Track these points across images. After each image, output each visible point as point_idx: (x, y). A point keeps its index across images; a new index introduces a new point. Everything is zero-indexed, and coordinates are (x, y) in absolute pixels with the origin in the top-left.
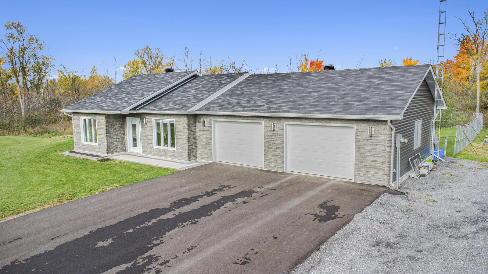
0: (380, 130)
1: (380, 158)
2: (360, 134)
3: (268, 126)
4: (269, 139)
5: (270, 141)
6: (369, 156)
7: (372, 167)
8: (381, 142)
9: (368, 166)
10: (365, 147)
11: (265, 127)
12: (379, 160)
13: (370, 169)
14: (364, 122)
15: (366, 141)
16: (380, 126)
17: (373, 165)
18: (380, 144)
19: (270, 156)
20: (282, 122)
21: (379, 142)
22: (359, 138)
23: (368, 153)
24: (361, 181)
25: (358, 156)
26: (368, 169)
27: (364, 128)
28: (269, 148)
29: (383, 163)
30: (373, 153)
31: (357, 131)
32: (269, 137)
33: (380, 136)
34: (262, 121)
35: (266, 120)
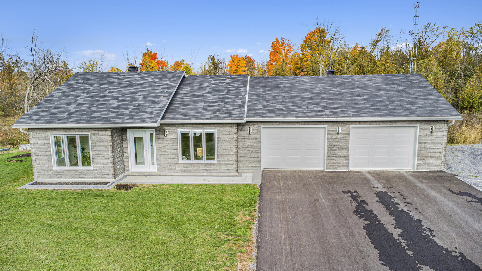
0: (439, 127)
1: (438, 150)
2: (423, 132)
3: (331, 130)
4: (332, 142)
5: (334, 144)
6: (429, 149)
7: (431, 157)
8: (439, 137)
9: (428, 157)
10: (426, 142)
11: (329, 130)
12: (437, 151)
13: (430, 159)
14: (426, 122)
15: (427, 137)
16: (439, 124)
17: (433, 156)
18: (439, 138)
19: (333, 158)
20: (347, 126)
21: (438, 137)
22: (421, 135)
23: (428, 146)
24: (422, 169)
25: (420, 150)
26: (428, 159)
27: (426, 127)
28: (332, 150)
29: (440, 153)
30: (432, 146)
31: (421, 129)
32: (333, 140)
33: (439, 132)
34: (326, 126)
35: (329, 124)
